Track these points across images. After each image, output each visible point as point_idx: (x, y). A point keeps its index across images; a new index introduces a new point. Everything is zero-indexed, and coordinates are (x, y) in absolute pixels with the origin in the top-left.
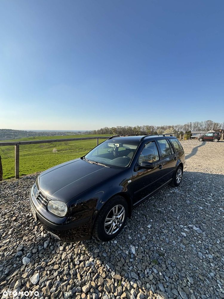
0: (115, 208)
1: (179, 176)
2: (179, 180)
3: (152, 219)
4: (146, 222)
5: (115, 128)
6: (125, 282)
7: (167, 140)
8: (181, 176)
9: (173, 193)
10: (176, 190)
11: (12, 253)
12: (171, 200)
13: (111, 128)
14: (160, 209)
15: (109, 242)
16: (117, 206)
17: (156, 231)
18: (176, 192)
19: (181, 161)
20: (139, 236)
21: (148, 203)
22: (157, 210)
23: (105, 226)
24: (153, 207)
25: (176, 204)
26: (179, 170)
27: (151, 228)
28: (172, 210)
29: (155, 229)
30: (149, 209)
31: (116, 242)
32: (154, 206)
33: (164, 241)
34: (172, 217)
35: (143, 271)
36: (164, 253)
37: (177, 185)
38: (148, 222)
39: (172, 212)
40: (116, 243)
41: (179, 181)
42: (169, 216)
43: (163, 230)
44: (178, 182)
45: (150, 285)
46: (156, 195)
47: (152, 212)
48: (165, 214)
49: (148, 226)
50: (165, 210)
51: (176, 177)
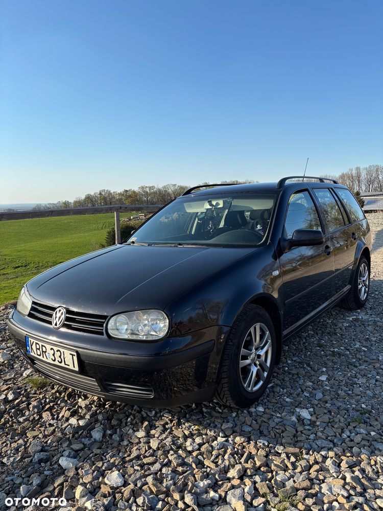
0: (255, 328)
1: (364, 281)
2: (365, 292)
3: (325, 367)
4: (313, 373)
5: (134, 192)
6: (309, 455)
7: (330, 189)
8: (367, 283)
9: (357, 320)
10: (362, 315)
11: (21, 458)
12: (355, 333)
13: (120, 194)
14: (336, 350)
15: (245, 411)
16: (258, 326)
17: (342, 384)
18: (362, 318)
19: (365, 244)
20: (308, 395)
21: (304, 343)
22: (328, 352)
23: (241, 366)
24: (318, 348)
25: (367, 338)
26: (362, 265)
27: (328, 380)
28: (363, 348)
29: (337, 380)
30: (311, 352)
31: (261, 409)
32: (320, 346)
33: (363, 395)
34: (367, 359)
35: (338, 436)
36: (370, 409)
37: (360, 305)
38: (318, 372)
39: (364, 351)
40: (263, 410)
41: (364, 294)
42: (361, 358)
43: (356, 379)
44: (363, 296)
45: (360, 448)
46: (316, 329)
47: (321, 357)
48: (351, 357)
49: (320, 378)
50: (348, 350)
51: (356, 284)
